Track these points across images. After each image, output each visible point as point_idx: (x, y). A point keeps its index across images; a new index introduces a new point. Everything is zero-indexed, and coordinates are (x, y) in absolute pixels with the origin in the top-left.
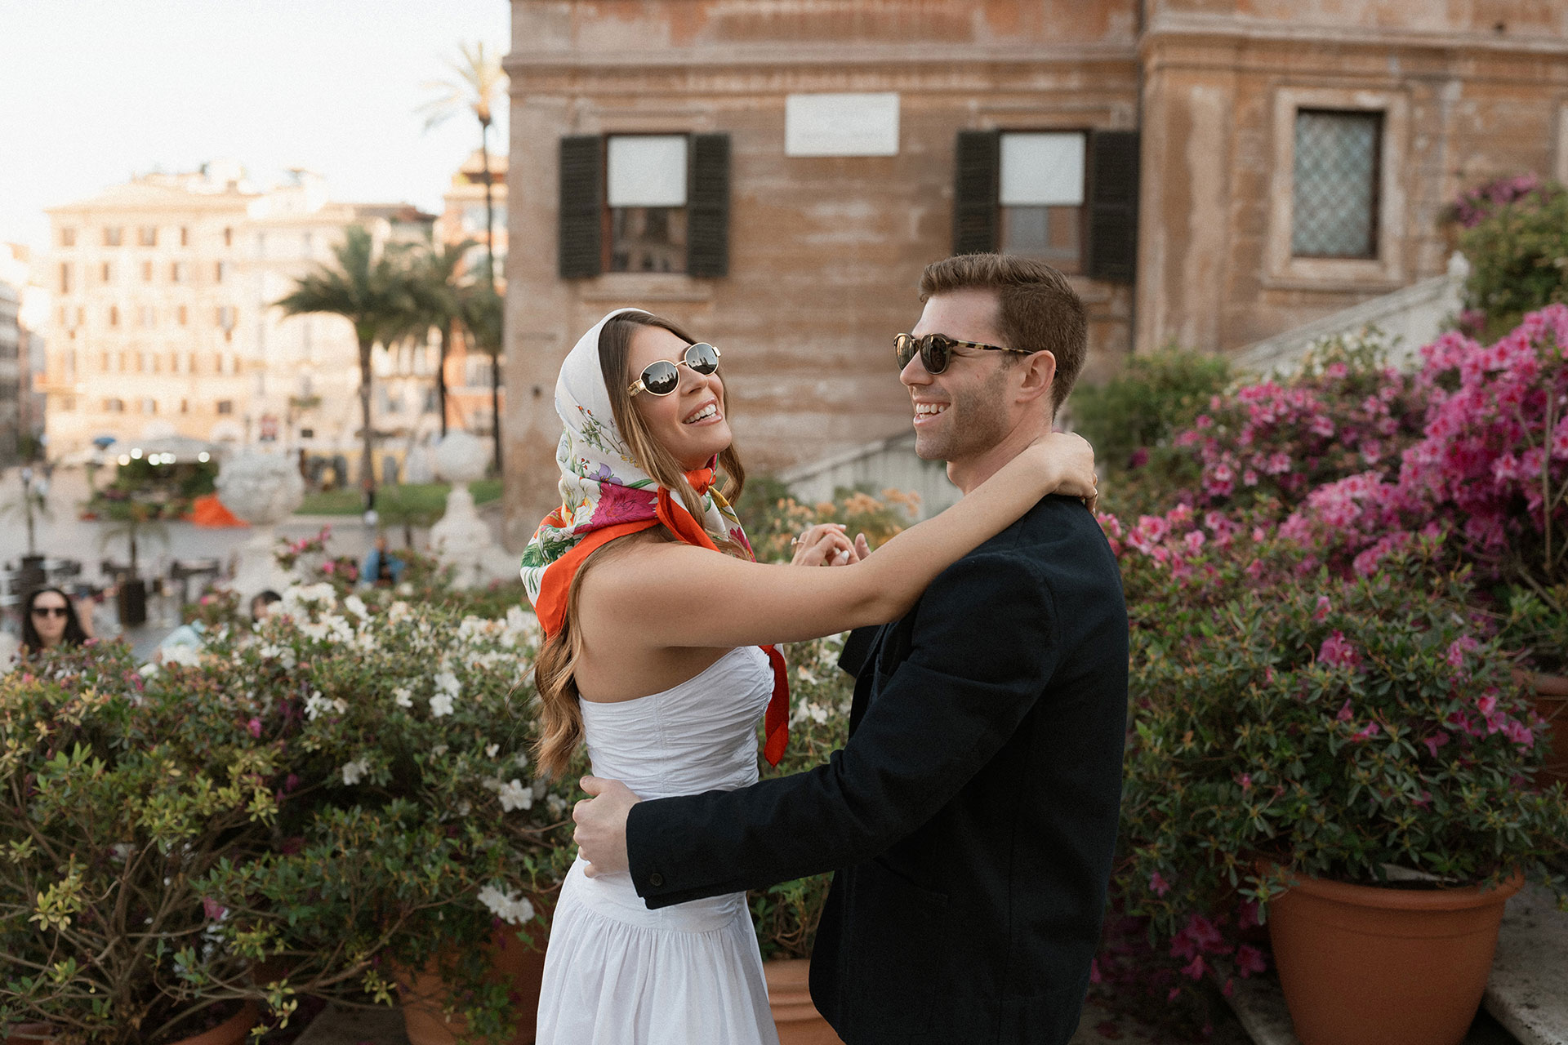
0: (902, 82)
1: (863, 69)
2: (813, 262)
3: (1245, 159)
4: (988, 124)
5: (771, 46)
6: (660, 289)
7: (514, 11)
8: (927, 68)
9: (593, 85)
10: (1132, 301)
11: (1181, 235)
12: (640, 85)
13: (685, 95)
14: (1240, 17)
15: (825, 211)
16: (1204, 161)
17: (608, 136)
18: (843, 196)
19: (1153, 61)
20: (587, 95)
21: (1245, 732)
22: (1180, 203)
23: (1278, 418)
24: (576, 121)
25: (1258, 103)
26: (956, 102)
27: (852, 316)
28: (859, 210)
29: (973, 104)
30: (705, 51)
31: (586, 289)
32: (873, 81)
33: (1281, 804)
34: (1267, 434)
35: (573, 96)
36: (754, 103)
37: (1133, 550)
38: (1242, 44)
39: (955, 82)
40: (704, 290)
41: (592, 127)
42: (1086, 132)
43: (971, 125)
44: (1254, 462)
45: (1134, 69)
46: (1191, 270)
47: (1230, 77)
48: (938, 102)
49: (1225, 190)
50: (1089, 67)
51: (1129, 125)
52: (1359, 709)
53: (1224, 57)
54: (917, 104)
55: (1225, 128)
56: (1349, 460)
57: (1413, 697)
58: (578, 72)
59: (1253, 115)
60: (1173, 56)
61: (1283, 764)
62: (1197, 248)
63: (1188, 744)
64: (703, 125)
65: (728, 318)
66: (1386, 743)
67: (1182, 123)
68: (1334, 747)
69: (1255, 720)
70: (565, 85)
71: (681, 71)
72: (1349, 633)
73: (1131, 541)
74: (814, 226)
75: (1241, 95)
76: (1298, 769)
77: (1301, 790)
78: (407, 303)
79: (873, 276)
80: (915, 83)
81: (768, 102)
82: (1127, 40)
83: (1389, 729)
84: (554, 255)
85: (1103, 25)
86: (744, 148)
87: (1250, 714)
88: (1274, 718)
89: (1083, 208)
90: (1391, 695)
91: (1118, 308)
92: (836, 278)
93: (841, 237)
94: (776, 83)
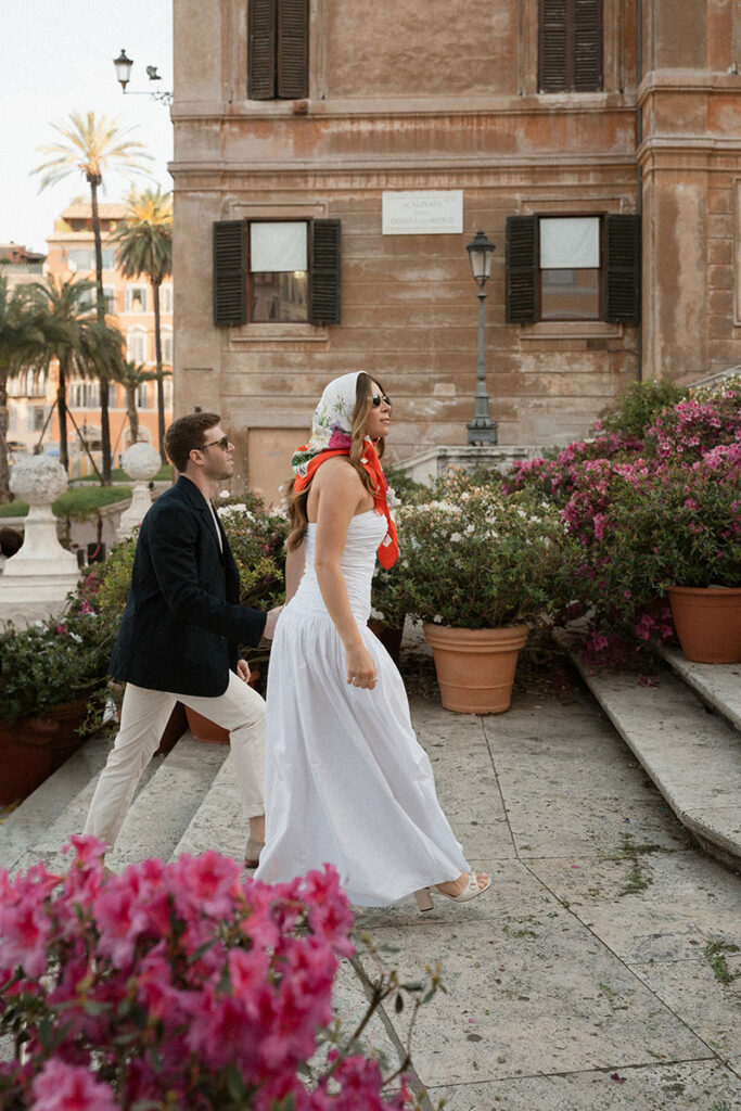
0: (465, 182)
1: (437, 172)
2: (403, 313)
3: (717, 236)
4: (529, 211)
5: (368, 156)
6: (288, 334)
7: (176, 130)
8: (483, 171)
9: (238, 184)
10: (639, 338)
11: (671, 290)
12: (272, 185)
13: (306, 191)
14: (709, 134)
15: (412, 275)
16: (687, 238)
17: (250, 221)
18: (425, 264)
19: (648, 167)
20: (235, 192)
21: (655, 532)
22: (670, 267)
23: (693, 419)
24: (225, 211)
25: (725, 195)
26: (505, 196)
27: (433, 352)
28: (436, 274)
29: (518, 196)
30: (320, 159)
31: (234, 334)
32: (444, 181)
33: (668, 556)
34: (689, 427)
35: (223, 192)
36: (357, 197)
37: (617, 474)
38: (711, 153)
39: (504, 181)
40: (323, 334)
41: (237, 215)
42: (601, 216)
43: (518, 212)
44: (682, 441)
45: (636, 170)
46: (680, 315)
47: (704, 176)
48: (492, 195)
49: (704, 257)
50: (601, 169)
51: (633, 211)
52: (697, 524)
53: (699, 163)
54: (476, 196)
55: (701, 213)
56: (728, 439)
57: (716, 518)
58: (226, 175)
59: (722, 203)
60: (662, 163)
61: (669, 543)
62: (684, 299)
63: (635, 538)
64: (319, 214)
65: (341, 355)
66: (703, 533)
67: (670, 211)
68: (686, 536)
69: (659, 529)
70: (217, 184)
71: (303, 174)
72: (694, 497)
73: (615, 470)
74: (404, 286)
75: (712, 189)
76: (674, 544)
77: (675, 551)
78: (40, 336)
79: (448, 322)
80: (476, 182)
81: (367, 196)
82: (630, 150)
83: (706, 528)
84: (210, 310)
85: (612, 139)
86: (350, 230)
87: (657, 527)
88: (665, 526)
89: (600, 269)
90: (708, 517)
91: (628, 343)
92: (420, 324)
93: (423, 294)
94: (373, 183)
